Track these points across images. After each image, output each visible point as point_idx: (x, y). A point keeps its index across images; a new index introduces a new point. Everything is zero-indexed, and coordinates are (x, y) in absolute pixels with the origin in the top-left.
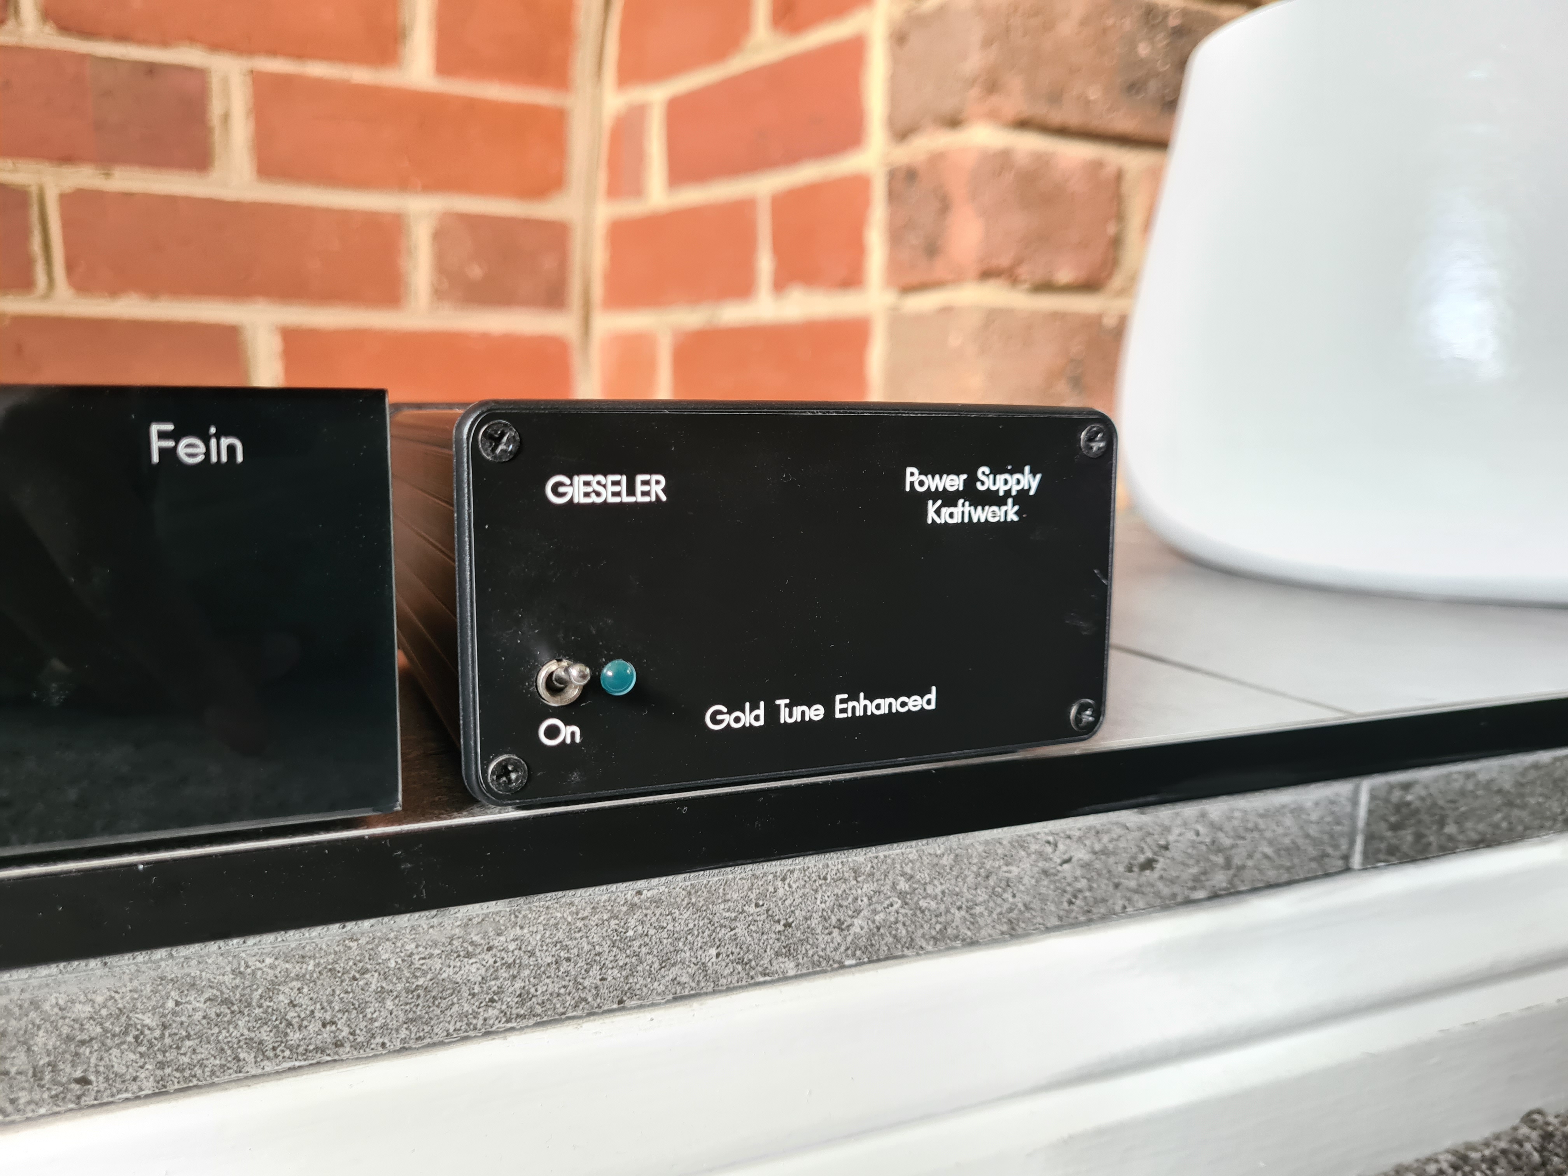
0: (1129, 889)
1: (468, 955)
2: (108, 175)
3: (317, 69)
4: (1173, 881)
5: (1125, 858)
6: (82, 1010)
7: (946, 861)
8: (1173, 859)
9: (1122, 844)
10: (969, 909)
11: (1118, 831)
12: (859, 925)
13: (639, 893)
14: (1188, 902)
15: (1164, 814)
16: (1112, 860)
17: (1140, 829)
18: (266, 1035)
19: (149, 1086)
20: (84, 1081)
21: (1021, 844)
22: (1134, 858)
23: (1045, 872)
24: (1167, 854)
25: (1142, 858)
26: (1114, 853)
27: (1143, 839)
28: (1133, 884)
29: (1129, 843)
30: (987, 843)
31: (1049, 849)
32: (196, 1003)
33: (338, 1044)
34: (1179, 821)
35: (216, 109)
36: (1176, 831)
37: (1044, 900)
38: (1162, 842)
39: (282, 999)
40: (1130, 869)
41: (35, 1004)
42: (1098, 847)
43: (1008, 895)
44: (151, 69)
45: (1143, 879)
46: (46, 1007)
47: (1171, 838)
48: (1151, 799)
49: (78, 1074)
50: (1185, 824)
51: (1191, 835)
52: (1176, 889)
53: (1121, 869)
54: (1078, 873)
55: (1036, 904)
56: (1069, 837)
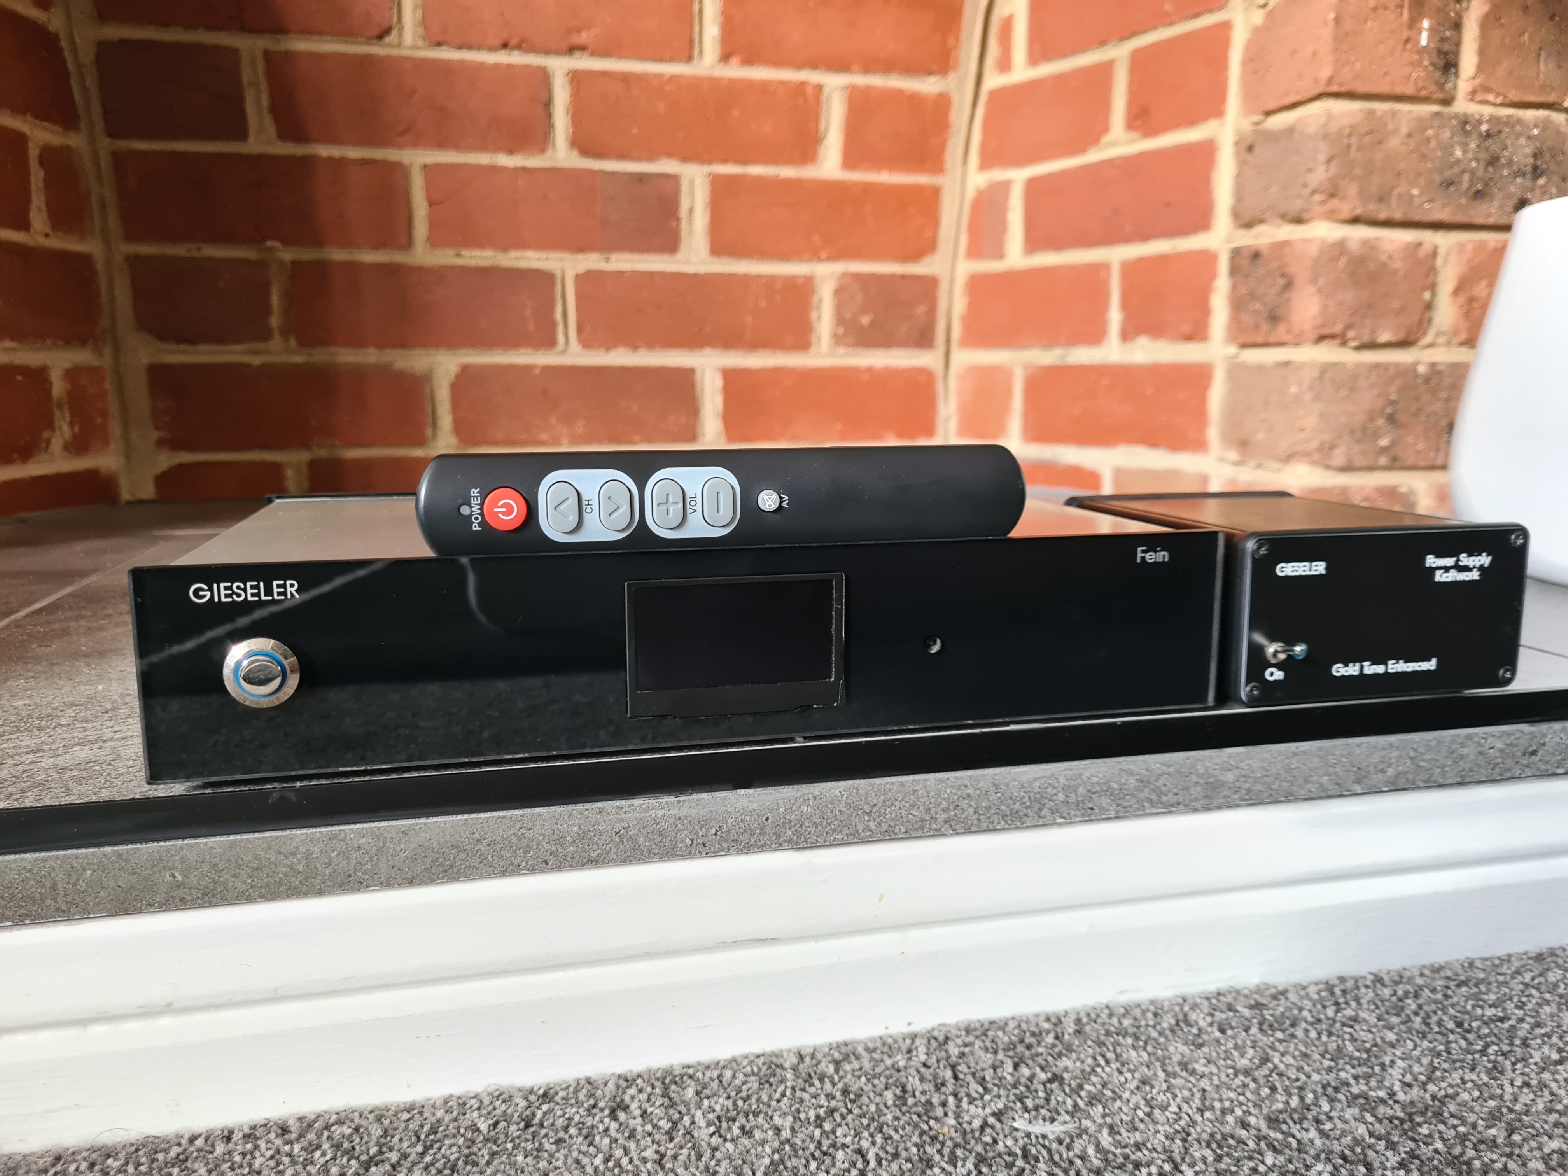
0: (1523, 765)
1: (1229, 770)
2: (607, 260)
3: (756, 170)
4: (1546, 763)
5: (1522, 748)
6: (1095, 780)
7: (1433, 743)
8: (1547, 751)
9: (1521, 741)
10: (1442, 768)
11: (1519, 735)
12: (1391, 772)
13: (1297, 748)
14: (1554, 775)
15: (1544, 727)
16: (1515, 749)
17: (1531, 734)
18: (1154, 797)
19: (1112, 814)
20: (1092, 809)
21: (1469, 737)
22: (1527, 748)
23: (1481, 753)
24: (1545, 748)
25: (1531, 749)
26: (1516, 746)
27: (1532, 740)
28: (1525, 762)
29: (1524, 741)
30: (1452, 736)
31: (1483, 741)
32: (1132, 780)
33: (1179, 804)
34: (1551, 731)
35: (684, 205)
36: (1549, 737)
37: (1479, 766)
38: (1542, 742)
39: (1161, 782)
40: (1524, 754)
41: (1080, 776)
42: (1508, 742)
43: (1461, 763)
44: (641, 178)
45: (1531, 761)
46: (1083, 777)
47: (1547, 740)
48: (1537, 719)
49: (1090, 806)
50: (1555, 733)
51: (1557, 739)
52: (1548, 767)
53: (1519, 754)
54: (1498, 754)
55: (1476, 769)
56: (1493, 736)
